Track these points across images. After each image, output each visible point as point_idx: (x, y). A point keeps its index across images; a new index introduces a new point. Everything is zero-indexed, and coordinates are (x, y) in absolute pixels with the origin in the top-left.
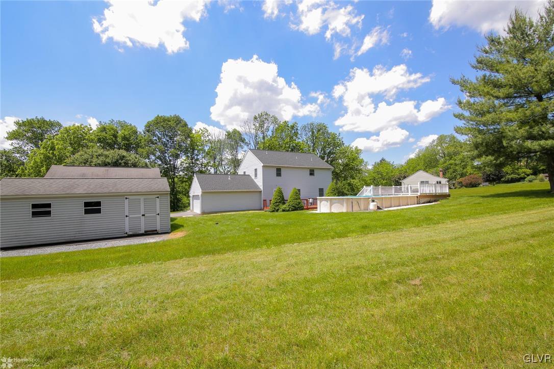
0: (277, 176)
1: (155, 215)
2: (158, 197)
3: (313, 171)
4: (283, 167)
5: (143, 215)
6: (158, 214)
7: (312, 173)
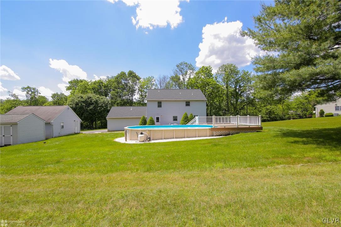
0: (158, 107)
1: (10, 136)
2: (11, 126)
3: (189, 102)
4: (162, 101)
5: (3, 136)
6: (12, 136)
7: (188, 104)
